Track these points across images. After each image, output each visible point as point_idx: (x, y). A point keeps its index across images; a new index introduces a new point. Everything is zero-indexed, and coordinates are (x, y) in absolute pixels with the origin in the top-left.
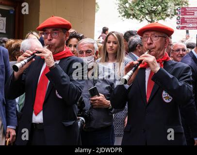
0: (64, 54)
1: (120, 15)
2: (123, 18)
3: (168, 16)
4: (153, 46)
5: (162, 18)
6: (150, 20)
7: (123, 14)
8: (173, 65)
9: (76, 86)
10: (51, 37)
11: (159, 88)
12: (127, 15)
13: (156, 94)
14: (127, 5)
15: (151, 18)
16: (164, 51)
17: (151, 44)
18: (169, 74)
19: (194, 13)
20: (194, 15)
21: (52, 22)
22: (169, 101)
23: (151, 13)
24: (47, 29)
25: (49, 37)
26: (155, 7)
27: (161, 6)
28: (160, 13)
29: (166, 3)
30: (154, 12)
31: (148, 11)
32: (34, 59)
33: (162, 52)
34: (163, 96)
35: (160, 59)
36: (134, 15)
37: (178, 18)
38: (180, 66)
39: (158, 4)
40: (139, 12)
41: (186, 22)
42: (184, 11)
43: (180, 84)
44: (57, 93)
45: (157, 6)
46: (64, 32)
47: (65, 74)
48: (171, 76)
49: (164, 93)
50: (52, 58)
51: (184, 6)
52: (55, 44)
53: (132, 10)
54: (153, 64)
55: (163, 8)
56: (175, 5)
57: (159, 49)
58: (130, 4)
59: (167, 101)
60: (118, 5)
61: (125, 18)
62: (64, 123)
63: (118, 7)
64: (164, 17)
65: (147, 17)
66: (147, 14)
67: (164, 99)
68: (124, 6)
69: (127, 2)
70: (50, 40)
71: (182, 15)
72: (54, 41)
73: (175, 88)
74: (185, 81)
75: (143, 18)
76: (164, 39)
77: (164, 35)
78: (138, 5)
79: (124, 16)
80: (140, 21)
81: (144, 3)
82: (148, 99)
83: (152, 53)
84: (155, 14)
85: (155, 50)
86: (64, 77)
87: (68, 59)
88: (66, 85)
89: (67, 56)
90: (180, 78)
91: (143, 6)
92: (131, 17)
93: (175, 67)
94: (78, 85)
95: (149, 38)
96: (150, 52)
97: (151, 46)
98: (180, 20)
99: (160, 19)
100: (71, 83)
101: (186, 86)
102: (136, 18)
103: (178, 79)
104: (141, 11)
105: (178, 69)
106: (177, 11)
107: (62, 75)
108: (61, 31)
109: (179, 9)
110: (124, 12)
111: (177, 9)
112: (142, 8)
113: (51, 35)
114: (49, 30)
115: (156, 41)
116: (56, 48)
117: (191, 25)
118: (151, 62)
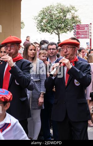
0: (18, 58)
1: (38, 30)
2: (40, 32)
3: (68, 30)
4: (68, 53)
5: (65, 32)
6: (57, 33)
7: (40, 29)
8: (80, 63)
9: (27, 77)
10: (10, 48)
11: (72, 78)
12: (43, 30)
13: (70, 81)
14: (42, 24)
15: (58, 32)
16: (74, 56)
17: (66, 52)
18: (77, 69)
19: (84, 28)
20: (84, 29)
21: (11, 40)
22: (78, 85)
23: (57, 28)
24: (8, 44)
25: (9, 49)
26: (60, 25)
27: (64, 24)
28: (63, 29)
29: (67, 22)
30: (60, 28)
31: (56, 27)
32: (2, 63)
33: (73, 57)
34: (75, 82)
35: (72, 61)
36: (47, 30)
37: (75, 32)
38: (84, 64)
39: (62, 22)
40: (50, 28)
41: (79, 34)
42: (79, 27)
43: (84, 75)
44: (16, 81)
45: (62, 24)
46: (18, 45)
47: (20, 71)
48: (79, 71)
49: (75, 80)
50: (12, 61)
51: (78, 24)
52: (12, 52)
53: (46, 27)
54: (68, 64)
55: (65, 25)
56: (73, 23)
57: (72, 55)
58: (44, 23)
59: (77, 85)
60: (36, 24)
61: (41, 32)
62: (21, 99)
63: (37, 25)
64: (66, 31)
65: (55, 31)
66: (55, 29)
67: (76, 84)
68: (41, 24)
69: (42, 22)
70: (10, 50)
71: (77, 30)
72: (12, 51)
73: (81, 78)
74: (87, 73)
75: (53, 31)
76: (74, 49)
77: (74, 46)
78: (49, 23)
79: (41, 30)
80: (51, 33)
81: (53, 22)
82: (66, 84)
83: (68, 57)
84: (60, 29)
85: (69, 55)
86: (20, 72)
87: (20, 61)
88: (22, 77)
89: (20, 59)
90: (84, 71)
91: (52, 24)
92: (45, 31)
93: (81, 65)
94: (28, 76)
95: (65, 49)
96: (66, 57)
97: (67, 53)
98: (76, 33)
99: (63, 32)
100: (24, 75)
101: (88, 76)
102: (48, 32)
103: (83, 72)
104: (51, 27)
105: (83, 66)
106: (74, 27)
107: (19, 71)
108: (16, 45)
109: (75, 26)
110: (41, 28)
111: (74, 26)
112: (52, 25)
113: (10, 47)
114: (9, 45)
115: (69, 50)
116: (13, 55)
117: (83, 36)
118: (66, 63)
